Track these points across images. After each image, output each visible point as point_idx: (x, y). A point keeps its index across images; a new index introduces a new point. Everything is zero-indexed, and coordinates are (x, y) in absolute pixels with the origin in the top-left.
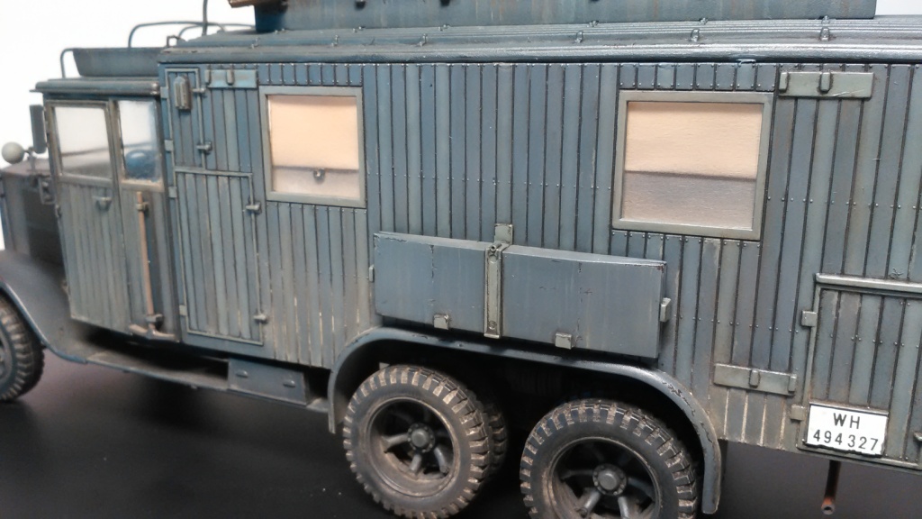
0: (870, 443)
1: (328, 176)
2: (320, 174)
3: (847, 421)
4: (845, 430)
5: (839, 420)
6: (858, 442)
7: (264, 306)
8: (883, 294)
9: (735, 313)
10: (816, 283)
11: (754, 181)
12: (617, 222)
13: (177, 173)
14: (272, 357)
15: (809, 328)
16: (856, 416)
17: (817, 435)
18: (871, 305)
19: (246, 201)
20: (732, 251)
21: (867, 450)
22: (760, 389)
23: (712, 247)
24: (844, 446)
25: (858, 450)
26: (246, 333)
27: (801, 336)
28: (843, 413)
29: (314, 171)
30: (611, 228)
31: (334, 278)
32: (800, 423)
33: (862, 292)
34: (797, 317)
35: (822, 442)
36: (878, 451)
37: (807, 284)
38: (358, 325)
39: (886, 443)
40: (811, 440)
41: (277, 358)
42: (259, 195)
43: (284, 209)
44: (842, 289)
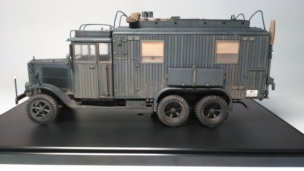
0: (256, 95)
1: (155, 58)
2: (153, 58)
3: (252, 92)
4: (252, 93)
5: (251, 92)
6: (254, 95)
7: (138, 87)
8: (256, 71)
9: (235, 77)
10: (247, 70)
11: (237, 54)
12: (215, 63)
13: (116, 59)
14: (139, 98)
15: (246, 77)
16: (253, 91)
17: (248, 95)
18: (255, 72)
19: (135, 64)
20: (234, 66)
21: (255, 96)
22: (239, 89)
23: (231, 66)
24: (252, 96)
25: (254, 96)
26: (133, 93)
27: (245, 79)
28: (251, 91)
29: (152, 57)
30: (214, 64)
31: (156, 79)
32: (245, 94)
33: (253, 71)
34: (244, 76)
35: (249, 96)
36: (257, 96)
37: (246, 70)
38: (161, 88)
39: (258, 95)
40: (247, 96)
41: (141, 98)
42: (139, 62)
43: (145, 66)
44: (251, 71)
